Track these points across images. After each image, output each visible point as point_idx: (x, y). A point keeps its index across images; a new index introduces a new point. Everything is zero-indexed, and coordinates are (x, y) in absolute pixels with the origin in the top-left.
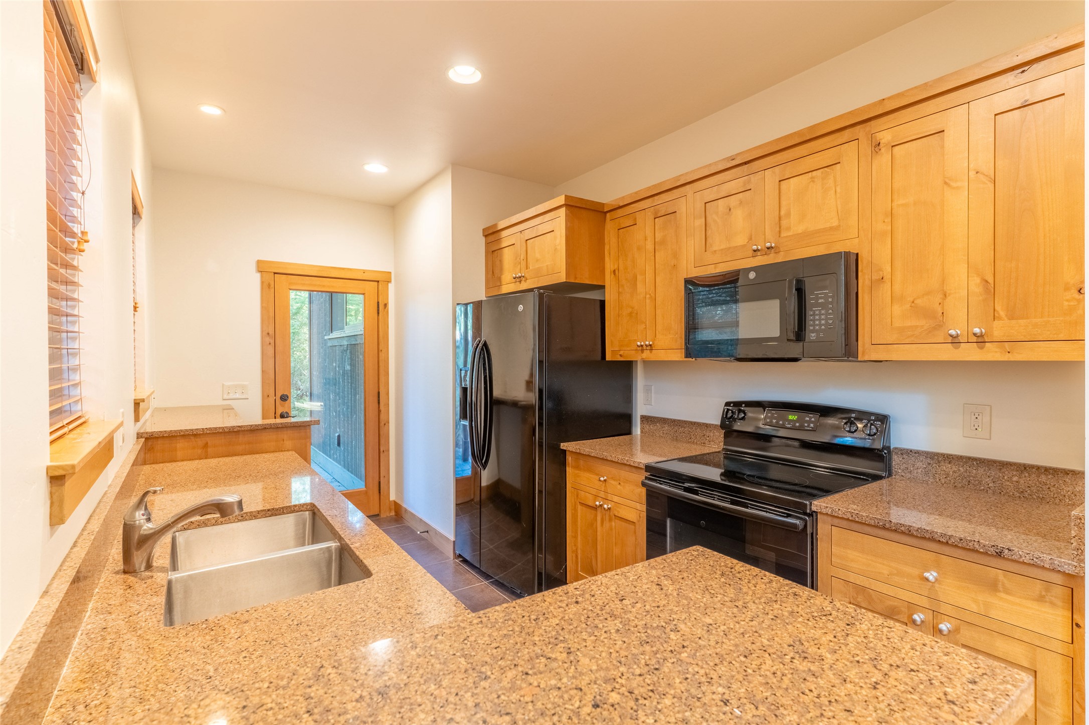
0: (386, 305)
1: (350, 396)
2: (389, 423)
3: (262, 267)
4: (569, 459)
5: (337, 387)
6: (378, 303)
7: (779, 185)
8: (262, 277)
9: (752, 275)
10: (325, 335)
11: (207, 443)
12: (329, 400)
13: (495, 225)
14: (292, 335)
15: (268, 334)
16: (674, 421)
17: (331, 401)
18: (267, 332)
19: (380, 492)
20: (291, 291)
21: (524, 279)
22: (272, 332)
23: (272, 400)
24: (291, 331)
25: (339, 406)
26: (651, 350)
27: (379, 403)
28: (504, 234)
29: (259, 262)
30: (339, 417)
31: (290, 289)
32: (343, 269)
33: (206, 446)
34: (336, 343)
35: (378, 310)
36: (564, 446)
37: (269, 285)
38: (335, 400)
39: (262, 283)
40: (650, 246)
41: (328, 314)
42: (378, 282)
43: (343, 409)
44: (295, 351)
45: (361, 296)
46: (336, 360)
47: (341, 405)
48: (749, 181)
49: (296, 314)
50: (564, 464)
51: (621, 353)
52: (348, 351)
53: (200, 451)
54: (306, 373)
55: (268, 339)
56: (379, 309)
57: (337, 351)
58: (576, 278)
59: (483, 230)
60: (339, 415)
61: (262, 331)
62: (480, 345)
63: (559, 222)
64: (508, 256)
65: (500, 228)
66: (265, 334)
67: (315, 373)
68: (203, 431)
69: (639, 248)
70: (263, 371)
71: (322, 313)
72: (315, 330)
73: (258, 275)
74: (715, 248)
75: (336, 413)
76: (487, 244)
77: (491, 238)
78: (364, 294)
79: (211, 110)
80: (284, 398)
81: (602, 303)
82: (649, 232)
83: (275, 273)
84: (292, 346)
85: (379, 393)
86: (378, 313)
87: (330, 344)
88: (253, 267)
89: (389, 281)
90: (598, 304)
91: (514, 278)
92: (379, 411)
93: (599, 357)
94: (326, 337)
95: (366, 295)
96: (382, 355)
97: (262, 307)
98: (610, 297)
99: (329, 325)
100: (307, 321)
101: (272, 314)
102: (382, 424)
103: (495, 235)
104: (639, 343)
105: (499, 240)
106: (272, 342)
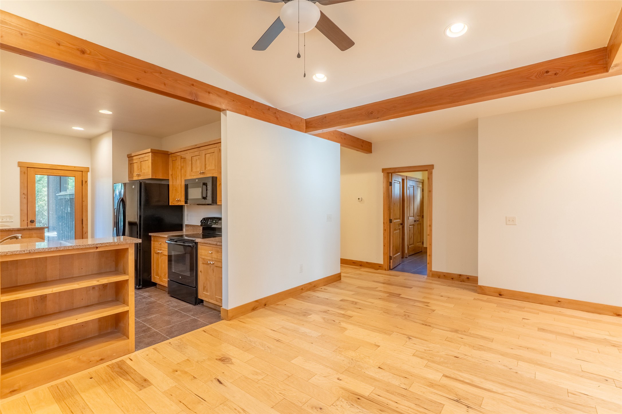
0: (86, 182)
1: (70, 222)
2: (87, 232)
3: (20, 165)
4: (152, 238)
5: (63, 219)
6: (82, 181)
7: (205, 155)
8: (21, 169)
9: (197, 180)
10: (57, 193)
12: (59, 226)
13: (131, 154)
14: (36, 192)
15: (24, 194)
16: (193, 225)
17: (60, 226)
18: (23, 193)
20: (36, 175)
21: (140, 176)
22: (26, 193)
23: (26, 222)
24: (36, 190)
25: (64, 228)
26: (180, 201)
28: (135, 158)
29: (19, 162)
30: (64, 233)
31: (36, 174)
34: (62, 197)
36: (150, 234)
37: (24, 172)
38: (62, 225)
39: (21, 171)
40: (180, 168)
41: (59, 183)
42: (82, 171)
43: (66, 229)
44: (38, 201)
45: (74, 178)
46: (63, 206)
47: (65, 227)
48: (199, 153)
49: (39, 180)
50: (150, 240)
51: (173, 202)
52: (69, 201)
54: (46, 213)
55: (24, 196)
56: (82, 184)
57: (63, 201)
58: (156, 177)
59: (127, 155)
60: (64, 232)
62: (121, 199)
63: (149, 157)
64: (135, 166)
65: (132, 155)
66: (22, 194)
67: (51, 213)
69: (177, 168)
71: (55, 182)
72: (51, 191)
73: (19, 168)
74: (194, 171)
75: (62, 231)
76: (129, 160)
77: (130, 159)
80: (32, 221)
81: (168, 185)
82: (180, 163)
83: (27, 167)
84: (37, 198)
85: (82, 219)
86: (82, 185)
87: (59, 198)
88: (16, 164)
89: (88, 171)
90: (167, 185)
91: (137, 175)
92: (83, 227)
93: (168, 204)
94: (57, 195)
95: (76, 177)
96: (84, 203)
97: (21, 182)
98: (170, 183)
99: (59, 188)
100: (46, 185)
101: (26, 185)
102: (84, 233)
103: (131, 158)
104: (177, 199)
105: (133, 160)
106: (26, 197)
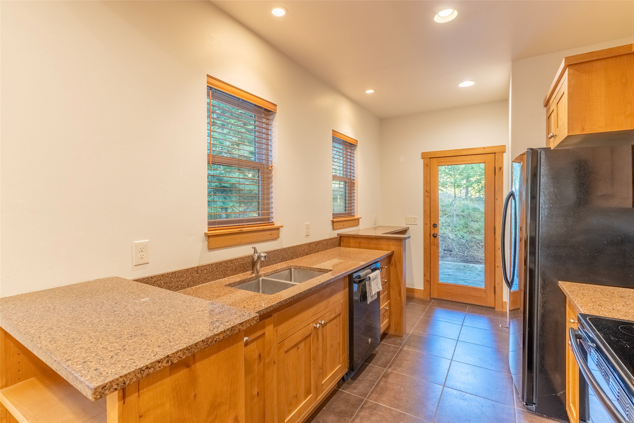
0: (500, 169)
3: (424, 156)
6: (495, 167)
8: (424, 161)
11: (360, 242)
15: (427, 191)
19: (495, 293)
20: (439, 167)
23: (428, 226)
27: (495, 234)
29: (423, 153)
31: (439, 166)
32: (470, 149)
33: (360, 243)
35: (495, 172)
37: (427, 165)
39: (424, 164)
42: (495, 153)
45: (483, 164)
53: (358, 245)
55: (426, 194)
61: (424, 190)
64: (553, 119)
68: (358, 236)
70: (424, 211)
73: (422, 160)
76: (547, 112)
78: (485, 163)
79: (370, 92)
80: (435, 226)
83: (430, 158)
85: (495, 227)
86: (495, 174)
88: (420, 156)
89: (504, 152)
92: (495, 240)
96: (498, 202)
97: (424, 177)
101: (429, 180)
103: (548, 105)
105: (550, 107)
106: (429, 195)
